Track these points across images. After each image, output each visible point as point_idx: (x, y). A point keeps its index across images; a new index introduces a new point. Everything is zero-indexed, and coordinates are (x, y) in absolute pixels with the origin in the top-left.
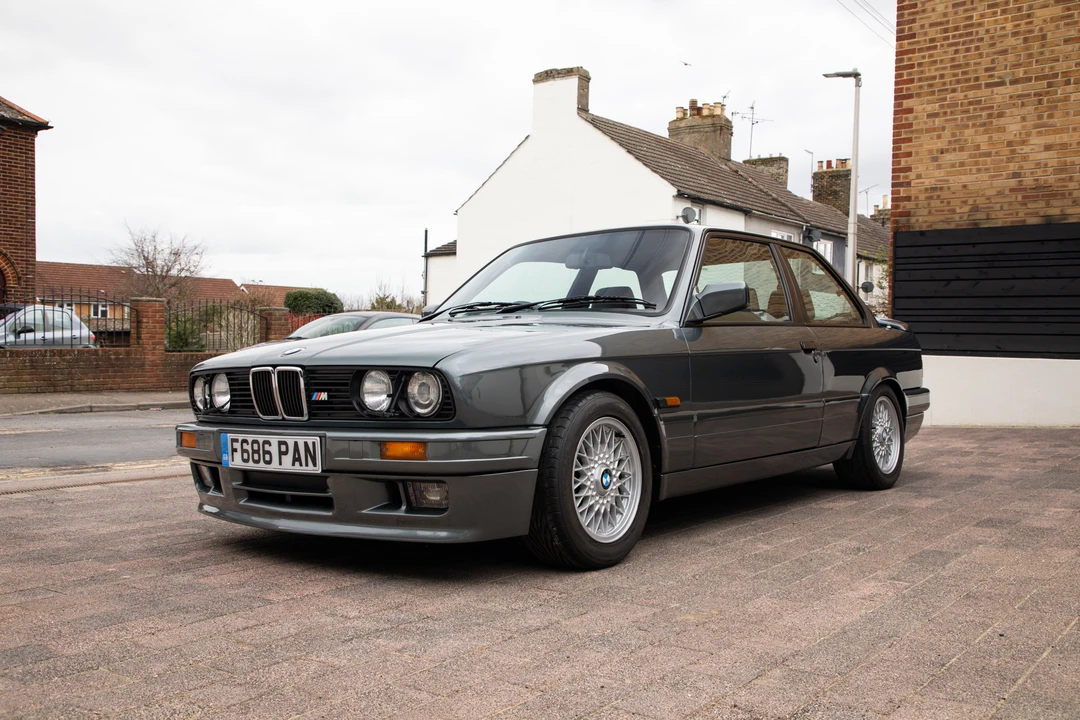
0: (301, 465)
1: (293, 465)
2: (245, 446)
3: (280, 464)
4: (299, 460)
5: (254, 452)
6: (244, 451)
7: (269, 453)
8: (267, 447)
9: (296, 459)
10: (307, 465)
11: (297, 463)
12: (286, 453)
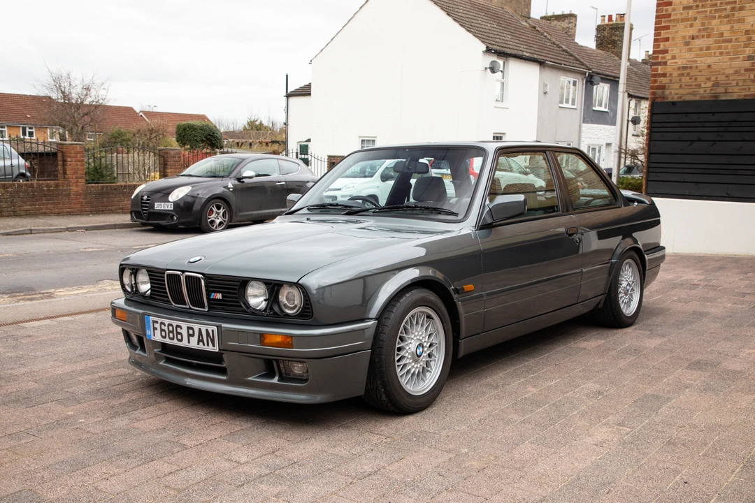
0: (204, 345)
1: (198, 344)
2: (163, 327)
3: (189, 342)
4: (202, 341)
5: (170, 332)
6: (162, 330)
7: (180, 334)
8: (179, 330)
9: (200, 340)
10: (208, 345)
11: (201, 343)
12: (193, 335)
